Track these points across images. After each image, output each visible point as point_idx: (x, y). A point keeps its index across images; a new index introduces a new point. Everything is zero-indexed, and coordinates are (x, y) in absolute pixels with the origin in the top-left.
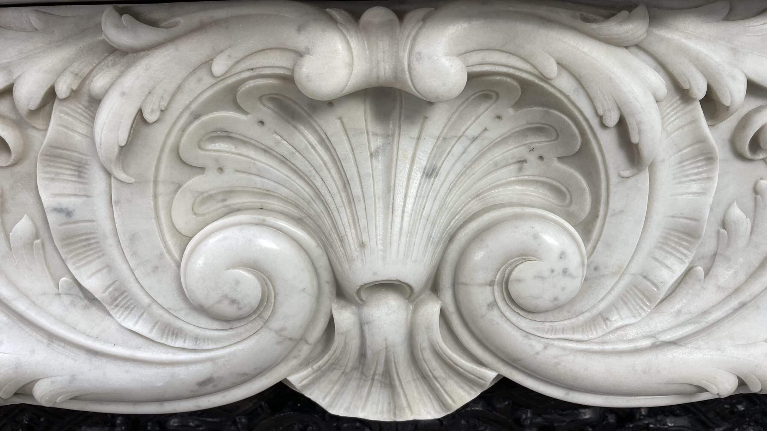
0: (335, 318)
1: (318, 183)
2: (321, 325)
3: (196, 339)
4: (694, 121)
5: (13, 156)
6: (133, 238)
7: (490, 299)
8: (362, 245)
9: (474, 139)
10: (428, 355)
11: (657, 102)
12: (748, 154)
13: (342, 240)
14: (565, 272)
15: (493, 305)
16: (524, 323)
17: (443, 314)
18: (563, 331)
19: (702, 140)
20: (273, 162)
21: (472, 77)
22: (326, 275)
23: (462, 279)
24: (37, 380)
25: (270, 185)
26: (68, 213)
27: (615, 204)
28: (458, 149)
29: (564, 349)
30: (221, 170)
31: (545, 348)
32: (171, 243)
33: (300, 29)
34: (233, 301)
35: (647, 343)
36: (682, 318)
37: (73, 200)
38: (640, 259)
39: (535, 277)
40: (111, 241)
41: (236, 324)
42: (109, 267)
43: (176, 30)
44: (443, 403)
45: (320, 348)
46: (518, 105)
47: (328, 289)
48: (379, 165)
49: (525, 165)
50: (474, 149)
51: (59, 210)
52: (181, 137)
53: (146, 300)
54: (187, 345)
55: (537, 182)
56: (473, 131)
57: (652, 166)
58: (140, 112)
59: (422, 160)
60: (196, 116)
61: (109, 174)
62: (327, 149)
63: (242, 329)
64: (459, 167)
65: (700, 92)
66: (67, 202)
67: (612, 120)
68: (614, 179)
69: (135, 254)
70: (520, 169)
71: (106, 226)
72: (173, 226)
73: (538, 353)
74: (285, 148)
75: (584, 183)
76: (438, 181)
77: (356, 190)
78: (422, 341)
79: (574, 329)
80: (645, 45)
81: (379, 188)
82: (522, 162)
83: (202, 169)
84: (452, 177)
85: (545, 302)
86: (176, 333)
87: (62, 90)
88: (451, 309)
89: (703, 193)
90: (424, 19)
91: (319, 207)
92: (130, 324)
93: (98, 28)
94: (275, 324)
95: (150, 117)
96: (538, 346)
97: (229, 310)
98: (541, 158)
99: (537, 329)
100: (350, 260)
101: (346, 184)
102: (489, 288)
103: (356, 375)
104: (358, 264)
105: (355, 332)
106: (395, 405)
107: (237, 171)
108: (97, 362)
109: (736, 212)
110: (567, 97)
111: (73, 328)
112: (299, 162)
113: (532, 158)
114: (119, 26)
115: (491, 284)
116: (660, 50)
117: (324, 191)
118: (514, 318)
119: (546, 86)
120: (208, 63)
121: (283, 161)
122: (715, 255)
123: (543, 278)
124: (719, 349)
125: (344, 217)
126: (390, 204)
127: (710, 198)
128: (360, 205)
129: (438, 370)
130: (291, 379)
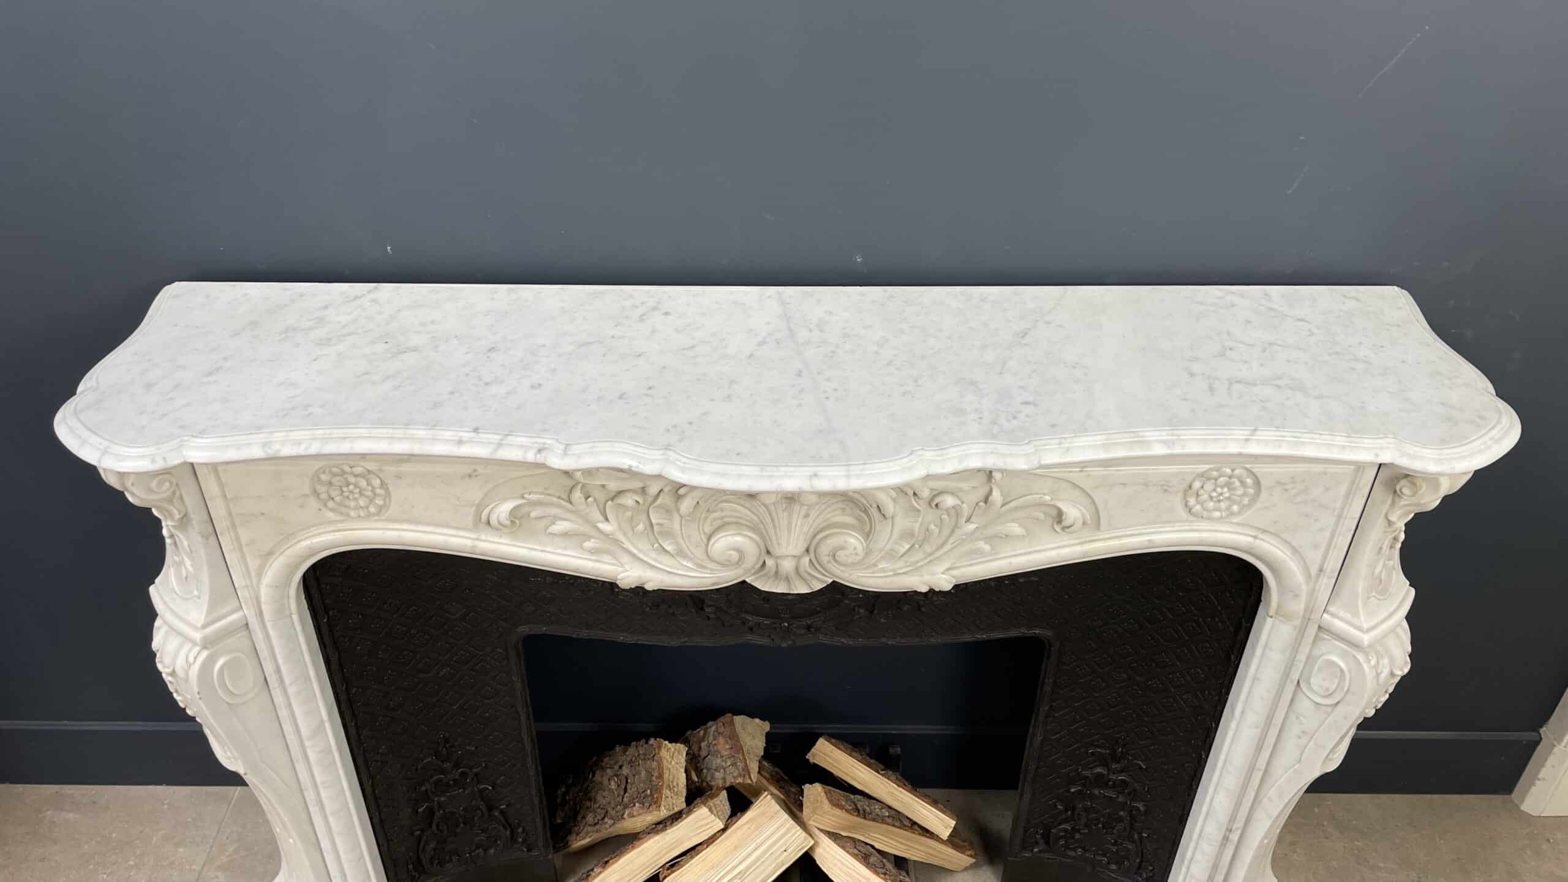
0: (766, 562)
1: (761, 517)
2: (761, 563)
3: (712, 570)
4: (910, 501)
5: (641, 504)
6: (689, 537)
8: (779, 544)
9: (824, 503)
10: (804, 573)
12: (934, 507)
13: (770, 538)
14: (856, 554)
15: (829, 562)
17: (810, 560)
22: (763, 548)
23: (818, 551)
25: (740, 520)
26: (661, 525)
27: (878, 529)
28: (817, 507)
30: (722, 511)
31: (850, 574)
32: (704, 540)
34: (728, 559)
35: (891, 573)
36: (908, 564)
37: (664, 521)
38: (890, 543)
40: (679, 535)
41: (728, 566)
42: (677, 543)
44: (810, 587)
45: (759, 570)
47: (764, 551)
48: (785, 514)
50: (823, 507)
51: (658, 524)
52: (710, 506)
53: (692, 556)
54: (709, 571)
56: (824, 501)
57: (892, 517)
58: (697, 503)
59: (803, 513)
60: (717, 501)
61: (682, 517)
62: (765, 507)
63: (733, 567)
65: (911, 494)
66: (661, 521)
67: (874, 506)
68: (877, 521)
69: (688, 540)
71: (678, 530)
72: (703, 530)
74: (748, 505)
75: (867, 522)
77: (776, 523)
78: (801, 570)
79: (861, 569)
81: (786, 523)
83: (715, 511)
84: (815, 516)
85: (848, 563)
86: (702, 567)
87: (665, 490)
88: (814, 559)
89: (916, 521)
91: (763, 528)
92: (684, 563)
94: (743, 566)
95: (701, 503)
96: (847, 574)
97: (726, 562)
100: (773, 545)
101: (773, 520)
103: (774, 580)
105: (774, 566)
106: (790, 589)
108: (671, 575)
109: (932, 527)
111: (660, 563)
112: (753, 509)
115: (829, 555)
117: (763, 521)
121: (747, 508)
122: (923, 541)
124: (922, 576)
125: (771, 531)
126: (789, 530)
127: (918, 525)
128: (778, 530)
129: (808, 577)
130: (747, 580)
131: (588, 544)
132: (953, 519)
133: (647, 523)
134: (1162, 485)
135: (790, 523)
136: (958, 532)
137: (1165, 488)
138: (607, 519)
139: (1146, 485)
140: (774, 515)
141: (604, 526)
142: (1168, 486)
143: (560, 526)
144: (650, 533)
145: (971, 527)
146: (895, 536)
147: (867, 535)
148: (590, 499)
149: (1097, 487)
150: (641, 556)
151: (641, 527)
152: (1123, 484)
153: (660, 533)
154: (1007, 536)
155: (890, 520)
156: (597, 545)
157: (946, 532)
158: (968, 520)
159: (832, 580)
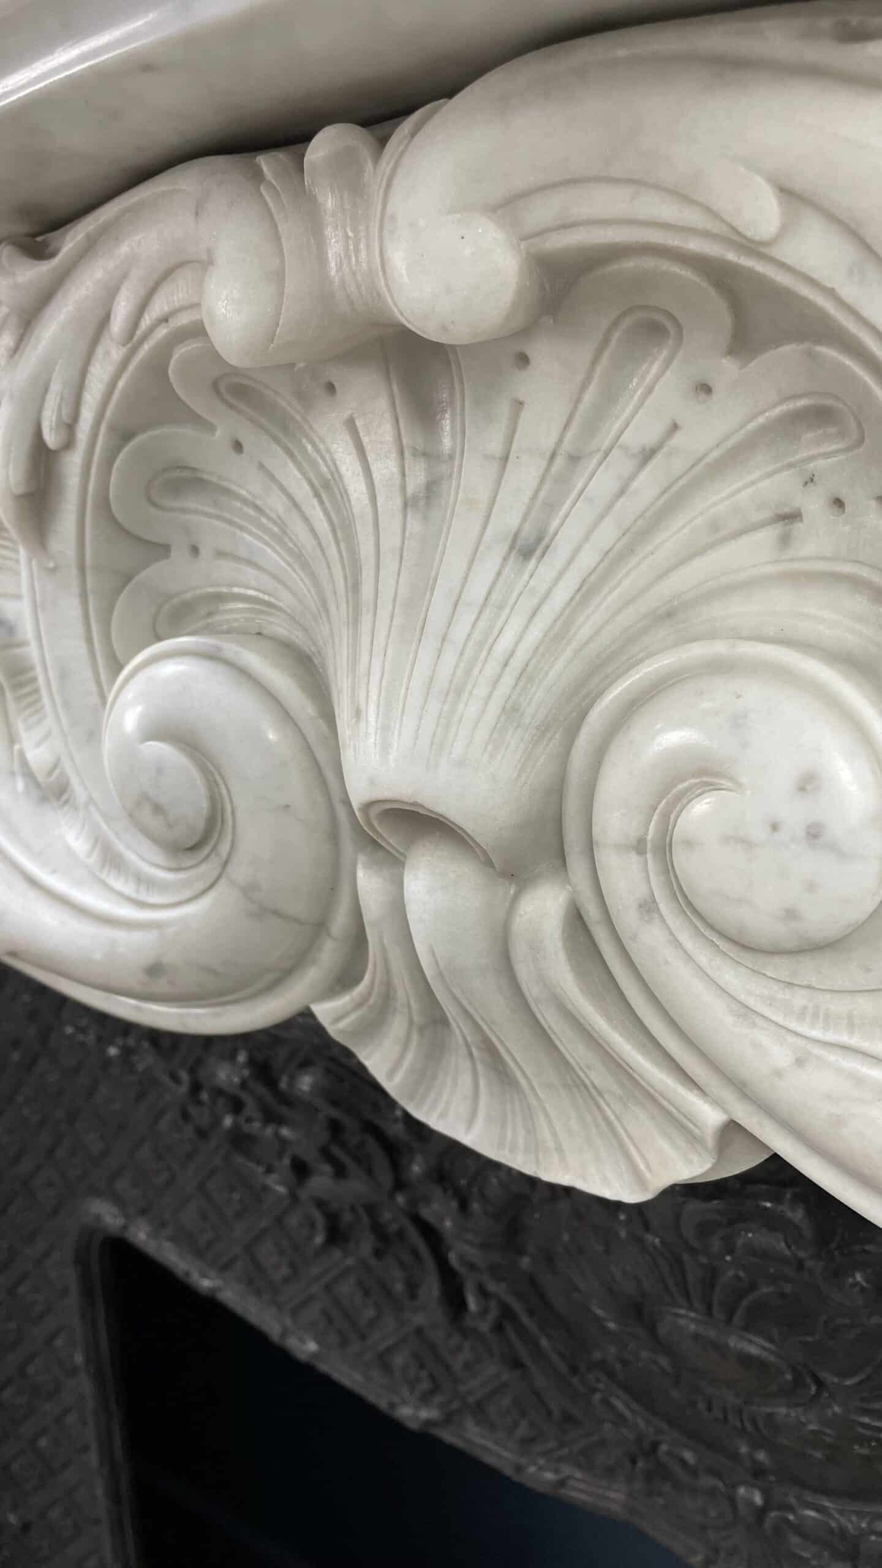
0: (361, 887)
1: (324, 574)
2: (347, 899)
3: (139, 880)
6: (63, 674)
7: (641, 891)
8: (358, 713)
9: (647, 455)
15: (648, 907)
16: (731, 977)
17: (577, 923)
20: (268, 533)
26: (11, 629)
28: (605, 482)
29: (859, 1081)
30: (194, 550)
31: (800, 1062)
34: (157, 808)
37: (16, 604)
39: (726, 839)
41: (184, 861)
47: (346, 817)
49: (799, 527)
50: (648, 484)
53: (83, 795)
54: (129, 890)
55: (836, 578)
56: (641, 433)
58: (37, 431)
59: (510, 514)
66: (9, 609)
69: (66, 705)
70: (785, 540)
73: (778, 1073)
74: (278, 500)
76: (545, 570)
77: (368, 587)
78: (528, 979)
82: (792, 517)
83: (164, 549)
84: (588, 559)
85: (759, 915)
86: (117, 864)
94: (240, 871)
97: (153, 824)
98: (839, 503)
99: (771, 1001)
101: (359, 574)
102: (634, 857)
104: (350, 756)
105: (397, 927)
106: (536, 1139)
107: (218, 554)
110: (831, 293)
112: (300, 528)
113: (814, 505)
115: (639, 847)
117: (329, 592)
118: (704, 957)
119: (760, 267)
123: (747, 844)
130: (324, 1011)
135: (429, 578)
159: (732, 1129)
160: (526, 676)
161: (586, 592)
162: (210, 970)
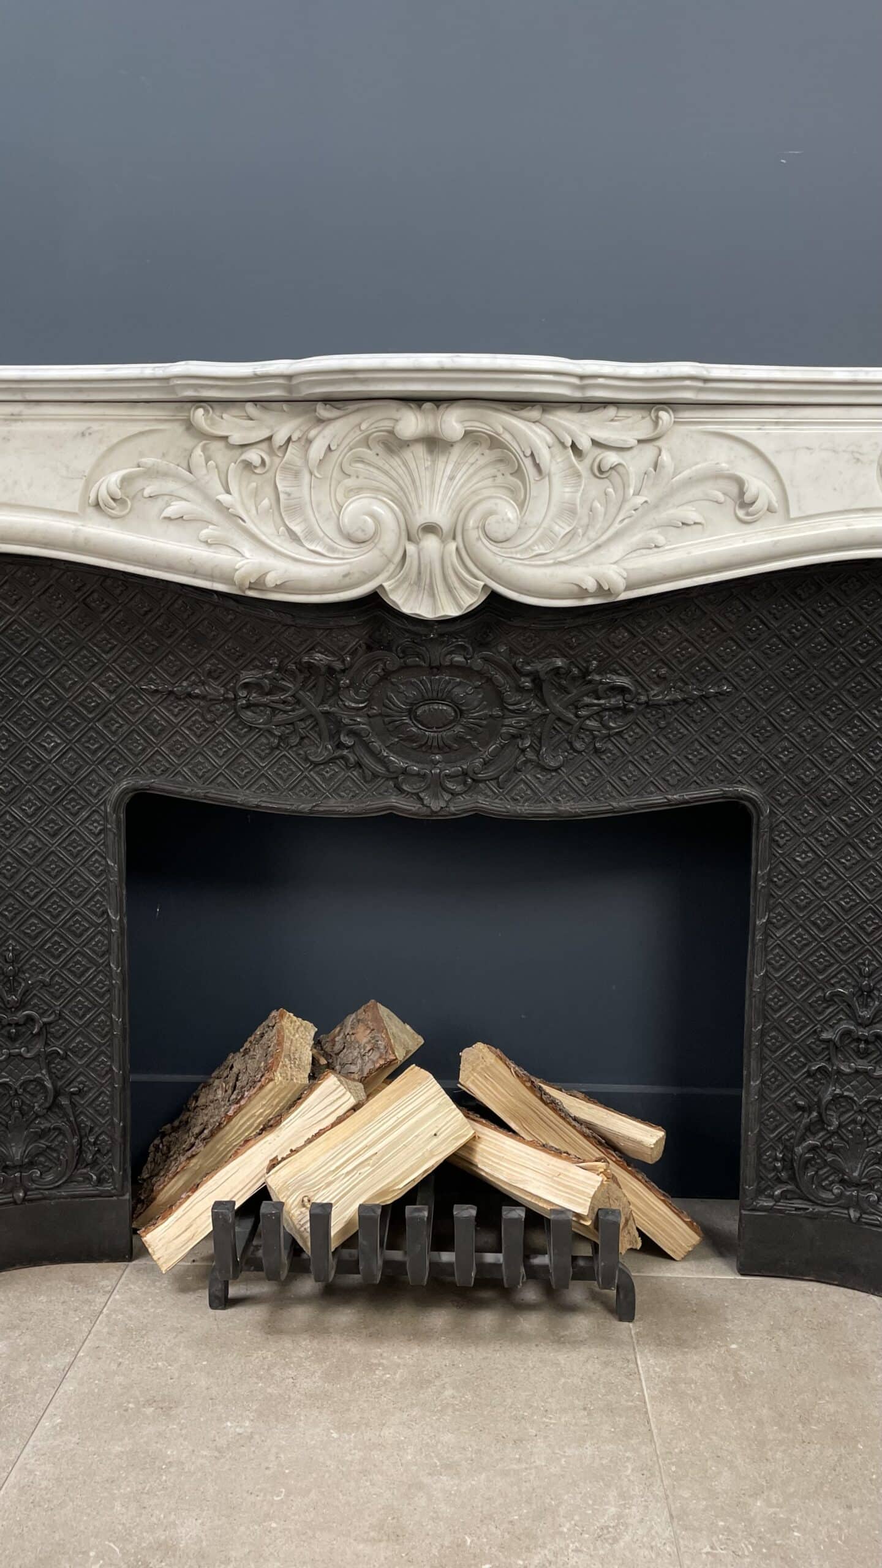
0: (407, 548)
1: (401, 482)
2: (400, 553)
3: (344, 553)
4: (569, 457)
5: (267, 467)
6: (319, 505)
7: (478, 537)
8: (420, 507)
9: (472, 464)
10: (450, 572)
11: (549, 447)
12: (597, 474)
13: (410, 506)
14: (509, 521)
15: (479, 539)
16: (494, 550)
17: (457, 549)
18: (512, 553)
19: (573, 466)
20: (381, 474)
21: (467, 433)
22: (403, 526)
23: (466, 528)
24: (267, 573)
25: (378, 484)
26: (289, 494)
27: (534, 493)
28: (464, 469)
29: (512, 562)
30: (357, 477)
31: (503, 561)
32: (335, 507)
33: (397, 411)
34: (363, 531)
35: (551, 561)
37: (293, 489)
38: (548, 518)
39: (495, 522)
40: (308, 507)
41: (362, 545)
42: (305, 520)
43: (347, 411)
44: (459, 606)
45: (398, 569)
46: (491, 448)
47: (404, 534)
48: (428, 474)
49: (496, 478)
50: (471, 471)
51: (285, 496)
52: (343, 458)
53: (322, 534)
54: (340, 556)
55: (503, 487)
56: (472, 460)
57: (549, 475)
58: (329, 446)
59: (448, 472)
60: (351, 449)
61: (311, 473)
62: (405, 466)
63: (365, 548)
64: (464, 478)
65: (570, 443)
66: (288, 490)
67: (528, 453)
68: (532, 481)
69: (319, 512)
70: (494, 480)
71: (307, 498)
72: (336, 501)
73: (500, 565)
74: (387, 467)
75: (520, 483)
76: (455, 482)
77: (418, 484)
78: (448, 563)
79: (516, 553)
80: (542, 421)
81: (428, 483)
82: (495, 476)
83: (349, 476)
84: (462, 480)
85: (501, 537)
86: (332, 550)
87: (294, 438)
88: (461, 546)
89: (577, 491)
90: (447, 407)
91: (401, 494)
92: (312, 547)
93: (315, 411)
94: (380, 546)
95: (333, 448)
96: (500, 560)
97: (361, 536)
98: (502, 474)
99: (499, 551)
100: (414, 514)
101: (414, 482)
102: (477, 531)
103: (416, 588)
104: (417, 515)
105: (416, 556)
106: (435, 608)
107: (366, 478)
108: (298, 564)
109: (597, 504)
110: (509, 443)
111: (286, 549)
112: (393, 473)
113: (499, 475)
114: (325, 409)
115: (478, 528)
116: (549, 424)
117: (403, 485)
118: (489, 545)
119: (500, 438)
120: (359, 425)
121: (386, 473)
122: (588, 525)
123: (500, 524)
124: (587, 566)
125: (412, 496)
126: (432, 491)
127: (579, 494)
128: (420, 491)
129: (456, 584)
130: (385, 585)
131: (206, 532)
132: (621, 492)
133: (273, 497)
134: (852, 452)
135: (433, 483)
136: (627, 506)
137: (857, 456)
138: (228, 492)
139: (835, 451)
140: (416, 475)
141: (224, 498)
142: (861, 454)
143: (175, 508)
144: (276, 513)
145: (640, 500)
146: (553, 509)
147: (521, 505)
148: (211, 463)
149: (778, 452)
150: (263, 538)
151: (266, 502)
152: (808, 448)
153: (288, 508)
154: (683, 524)
155: (547, 478)
156: (216, 533)
157: (613, 510)
158: (637, 493)
159: (485, 586)
160: (453, 501)
161: (462, 486)
162: (364, 573)
